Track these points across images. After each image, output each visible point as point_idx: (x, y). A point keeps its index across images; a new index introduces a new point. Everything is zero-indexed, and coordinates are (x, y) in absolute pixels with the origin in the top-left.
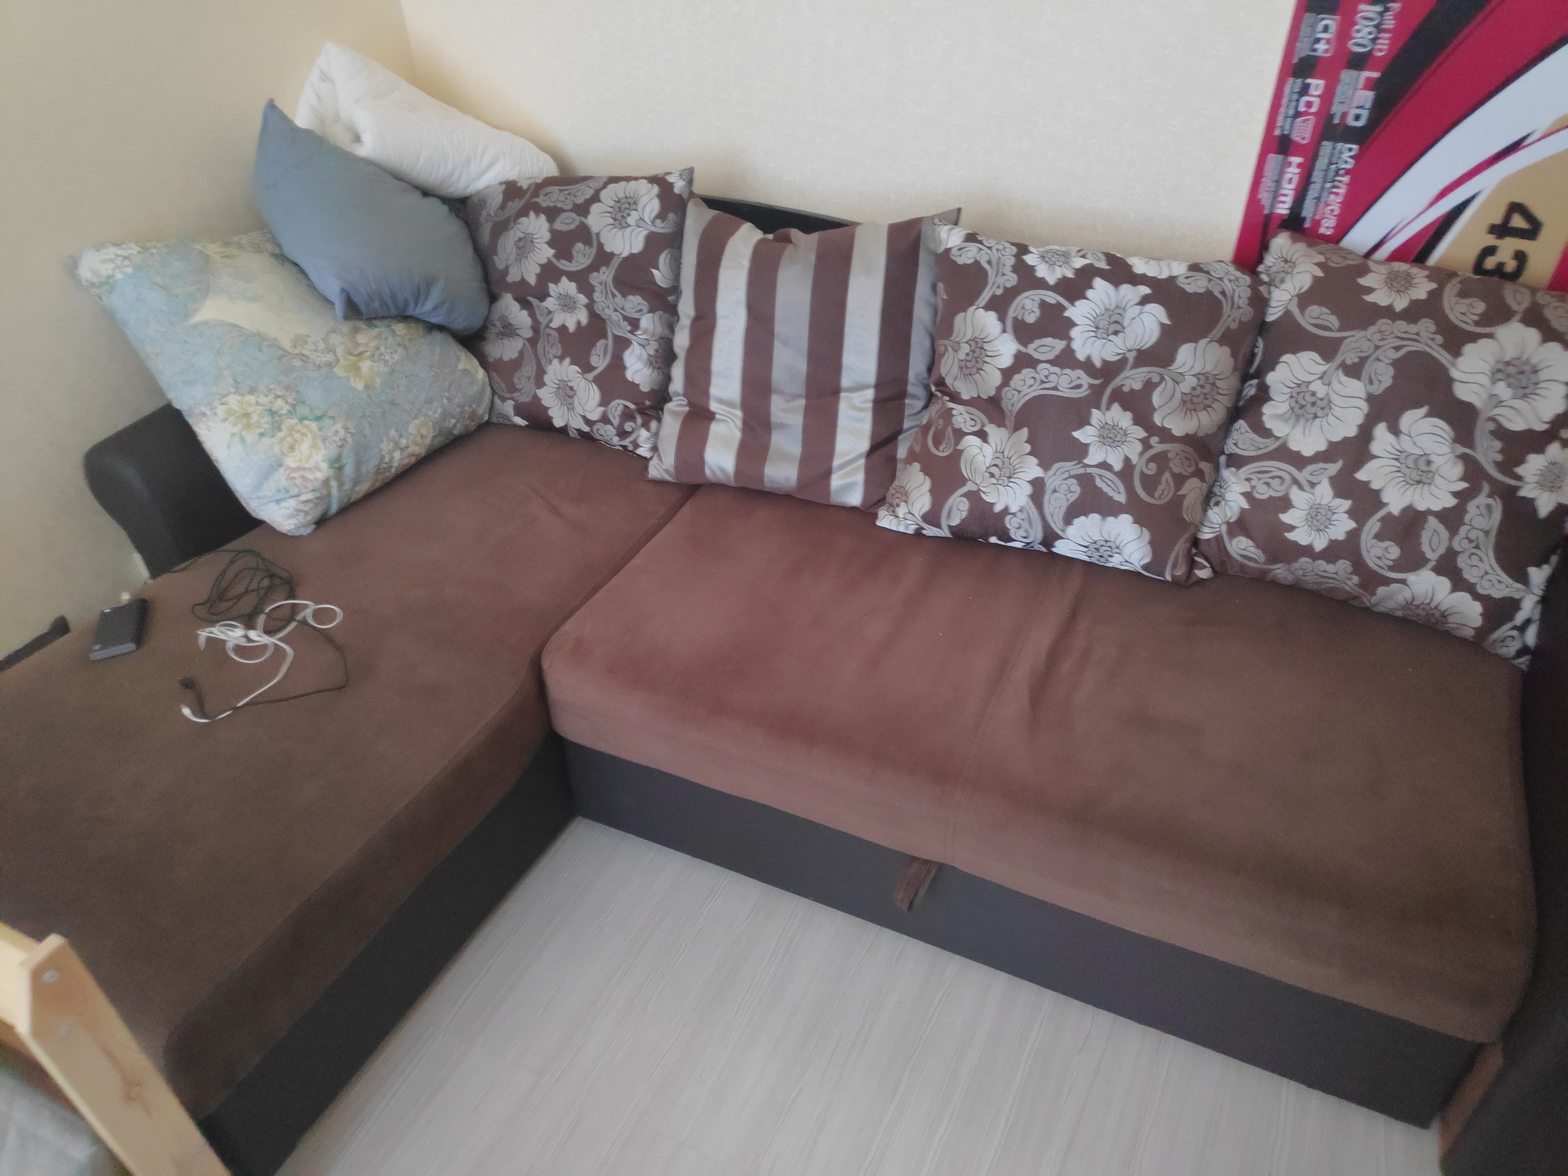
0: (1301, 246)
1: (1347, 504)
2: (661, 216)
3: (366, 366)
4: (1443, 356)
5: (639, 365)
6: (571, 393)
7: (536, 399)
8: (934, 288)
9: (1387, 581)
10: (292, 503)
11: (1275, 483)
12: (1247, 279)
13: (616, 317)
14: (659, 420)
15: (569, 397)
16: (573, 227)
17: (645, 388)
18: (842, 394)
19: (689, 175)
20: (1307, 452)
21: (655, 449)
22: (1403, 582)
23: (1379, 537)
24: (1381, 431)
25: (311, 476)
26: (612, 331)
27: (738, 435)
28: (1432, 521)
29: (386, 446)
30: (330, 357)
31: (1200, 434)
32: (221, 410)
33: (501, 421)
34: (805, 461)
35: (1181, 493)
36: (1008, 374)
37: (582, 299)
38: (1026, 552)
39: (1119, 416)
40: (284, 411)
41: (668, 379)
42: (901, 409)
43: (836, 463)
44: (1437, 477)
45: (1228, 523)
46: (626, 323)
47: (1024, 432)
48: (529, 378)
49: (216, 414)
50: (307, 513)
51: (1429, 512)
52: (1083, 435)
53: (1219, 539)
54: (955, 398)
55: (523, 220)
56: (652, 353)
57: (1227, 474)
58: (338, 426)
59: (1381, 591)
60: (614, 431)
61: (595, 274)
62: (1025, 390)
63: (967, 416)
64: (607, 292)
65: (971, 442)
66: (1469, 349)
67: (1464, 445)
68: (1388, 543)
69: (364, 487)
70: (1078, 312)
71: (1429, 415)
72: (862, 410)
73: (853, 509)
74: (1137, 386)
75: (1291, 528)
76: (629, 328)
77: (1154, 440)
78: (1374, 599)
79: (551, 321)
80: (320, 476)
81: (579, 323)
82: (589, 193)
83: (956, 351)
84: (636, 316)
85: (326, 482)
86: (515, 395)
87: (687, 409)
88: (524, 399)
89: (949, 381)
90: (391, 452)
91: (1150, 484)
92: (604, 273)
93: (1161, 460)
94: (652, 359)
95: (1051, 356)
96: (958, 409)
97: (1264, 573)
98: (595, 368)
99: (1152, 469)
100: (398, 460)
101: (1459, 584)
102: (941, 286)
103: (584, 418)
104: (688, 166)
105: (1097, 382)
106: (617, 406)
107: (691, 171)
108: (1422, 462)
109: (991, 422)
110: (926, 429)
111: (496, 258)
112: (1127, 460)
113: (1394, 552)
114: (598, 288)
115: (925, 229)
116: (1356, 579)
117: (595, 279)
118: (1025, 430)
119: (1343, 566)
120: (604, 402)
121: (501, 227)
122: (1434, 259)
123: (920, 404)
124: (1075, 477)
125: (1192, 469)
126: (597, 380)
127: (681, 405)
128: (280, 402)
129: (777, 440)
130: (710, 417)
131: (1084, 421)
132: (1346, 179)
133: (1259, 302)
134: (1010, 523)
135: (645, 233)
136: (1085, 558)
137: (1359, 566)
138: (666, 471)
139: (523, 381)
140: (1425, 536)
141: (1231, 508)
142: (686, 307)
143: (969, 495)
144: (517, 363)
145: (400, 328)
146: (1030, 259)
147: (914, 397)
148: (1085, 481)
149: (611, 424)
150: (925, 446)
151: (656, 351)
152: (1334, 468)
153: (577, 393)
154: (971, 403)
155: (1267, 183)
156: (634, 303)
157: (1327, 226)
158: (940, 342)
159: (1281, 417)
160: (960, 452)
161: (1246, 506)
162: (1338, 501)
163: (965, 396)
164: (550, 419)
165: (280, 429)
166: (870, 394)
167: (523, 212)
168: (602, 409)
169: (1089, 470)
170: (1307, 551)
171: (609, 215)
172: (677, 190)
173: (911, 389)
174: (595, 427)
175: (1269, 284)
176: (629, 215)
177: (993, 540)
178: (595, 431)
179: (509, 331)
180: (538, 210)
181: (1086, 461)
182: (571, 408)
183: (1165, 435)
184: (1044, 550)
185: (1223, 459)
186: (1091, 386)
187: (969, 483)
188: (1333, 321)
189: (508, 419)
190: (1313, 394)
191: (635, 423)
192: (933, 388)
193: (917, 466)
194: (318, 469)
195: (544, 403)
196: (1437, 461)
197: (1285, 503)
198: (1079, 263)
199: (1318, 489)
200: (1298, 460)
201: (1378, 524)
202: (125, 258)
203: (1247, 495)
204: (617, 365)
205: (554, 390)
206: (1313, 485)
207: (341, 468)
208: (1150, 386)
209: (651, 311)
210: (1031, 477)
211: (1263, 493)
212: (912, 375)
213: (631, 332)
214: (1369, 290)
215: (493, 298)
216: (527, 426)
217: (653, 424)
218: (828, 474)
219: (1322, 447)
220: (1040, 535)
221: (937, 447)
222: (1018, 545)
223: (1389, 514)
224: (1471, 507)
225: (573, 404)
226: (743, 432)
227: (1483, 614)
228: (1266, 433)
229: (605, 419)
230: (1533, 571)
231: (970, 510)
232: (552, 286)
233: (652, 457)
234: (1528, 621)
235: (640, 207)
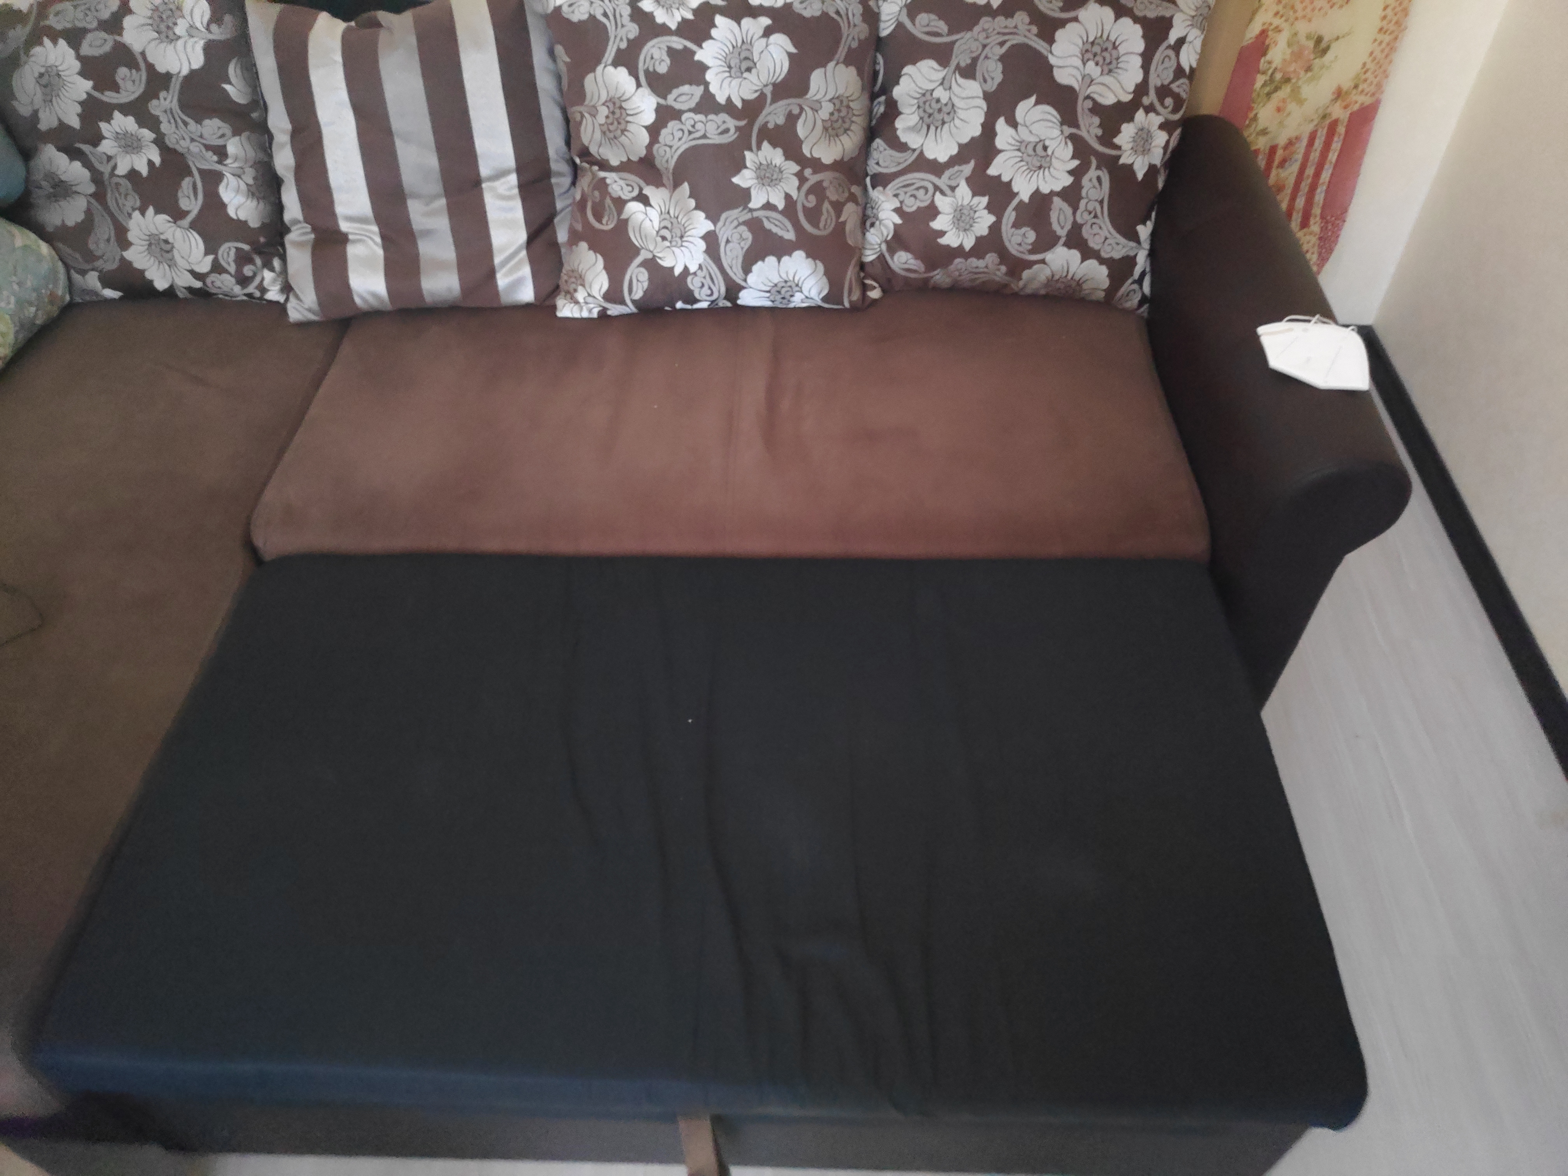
1: (985, 200)
2: (216, 19)
4: (1041, 46)
5: (240, 199)
6: (168, 247)
7: (126, 265)
8: (551, 55)
9: (1030, 264)
11: (920, 194)
13: (195, 148)
14: (283, 256)
15: (168, 252)
16: (107, 48)
17: (254, 223)
18: (484, 185)
20: (943, 158)
21: (287, 288)
22: (1043, 262)
23: (1016, 225)
24: (1001, 125)
26: (195, 164)
27: (380, 252)
28: (1057, 200)
31: (846, 160)
33: (87, 298)
34: (463, 265)
35: (842, 219)
36: (654, 131)
37: (147, 135)
38: (713, 310)
39: (772, 155)
41: (279, 208)
42: (549, 191)
43: (497, 260)
44: (1053, 160)
45: (887, 242)
46: (210, 153)
47: (686, 187)
48: (108, 240)
51: (1052, 193)
52: (744, 179)
53: (881, 258)
54: (604, 165)
55: (37, 50)
56: (251, 181)
57: (876, 194)
59: (1026, 274)
60: (233, 280)
61: (154, 102)
62: (676, 144)
63: (622, 183)
64: (176, 121)
65: (634, 208)
66: (1060, 35)
67: (1070, 126)
68: (1024, 230)
70: (706, 53)
71: (1037, 103)
72: (509, 198)
73: (527, 306)
74: (781, 120)
75: (942, 233)
76: (215, 158)
77: (808, 172)
78: (1021, 284)
79: (115, 167)
81: (150, 163)
83: (594, 116)
84: (220, 142)
86: (99, 263)
87: (313, 236)
88: (112, 266)
89: (593, 150)
91: (813, 215)
92: (165, 99)
93: (817, 190)
94: (253, 189)
95: (692, 104)
96: (611, 177)
97: (926, 281)
98: (187, 213)
99: (812, 201)
101: (1087, 253)
103: (193, 273)
105: (743, 123)
106: (228, 252)
108: (1039, 148)
109: (648, 184)
110: (581, 205)
111: (16, 103)
112: (788, 197)
113: (1031, 236)
114: (163, 118)
116: (1003, 269)
117: (156, 107)
118: (686, 185)
119: (991, 258)
120: (211, 249)
121: (11, 62)
123: (567, 181)
124: (745, 223)
125: (846, 195)
126: (193, 226)
127: (305, 233)
129: (425, 248)
130: (343, 239)
131: (740, 165)
133: (871, 17)
134: (693, 284)
135: (202, 43)
136: (768, 304)
137: (1004, 255)
138: (310, 310)
139: (102, 245)
140: (1054, 216)
141: (886, 227)
142: (279, 121)
143: (646, 264)
144: (87, 226)
147: (560, 174)
148: (755, 225)
149: (228, 273)
150: (586, 223)
151: (255, 179)
152: (968, 169)
153: (176, 245)
154: (626, 167)
156: (213, 127)
158: (575, 111)
159: (912, 129)
160: (626, 221)
161: (898, 221)
162: (977, 199)
163: (615, 162)
164: (150, 283)
166: (513, 179)
167: (34, 41)
168: (210, 258)
169: (755, 214)
170: (959, 252)
171: (150, 28)
173: (554, 166)
174: (208, 281)
176: (175, 24)
177: (679, 305)
178: (209, 285)
179: (62, 189)
180: (53, 35)
181: (751, 205)
182: (172, 264)
183: (816, 165)
184: (729, 304)
185: (868, 180)
186: (738, 129)
187: (643, 252)
188: (943, 26)
189: (96, 294)
190: (938, 101)
191: (255, 266)
192: (578, 161)
193: (584, 245)
195: (138, 265)
196: (1052, 145)
197: (932, 211)
199: (958, 192)
200: (936, 168)
201: (1014, 214)
203: (899, 211)
204: (214, 203)
205: (146, 247)
206: (953, 189)
208: (792, 119)
209: (236, 132)
210: (703, 232)
211: (911, 206)
212: (552, 152)
213: (220, 162)
215: (28, 154)
216: (121, 298)
217: (276, 263)
218: (491, 274)
219: (955, 151)
220: (723, 290)
221: (600, 221)
222: (704, 305)
223: (1021, 201)
224: (1085, 181)
225: (172, 259)
226: (385, 248)
227: (1109, 276)
228: (902, 147)
229: (217, 268)
230: (1140, 228)
231: (650, 279)
232: (103, 126)
233: (287, 300)
234: (1143, 274)
235: (186, 12)
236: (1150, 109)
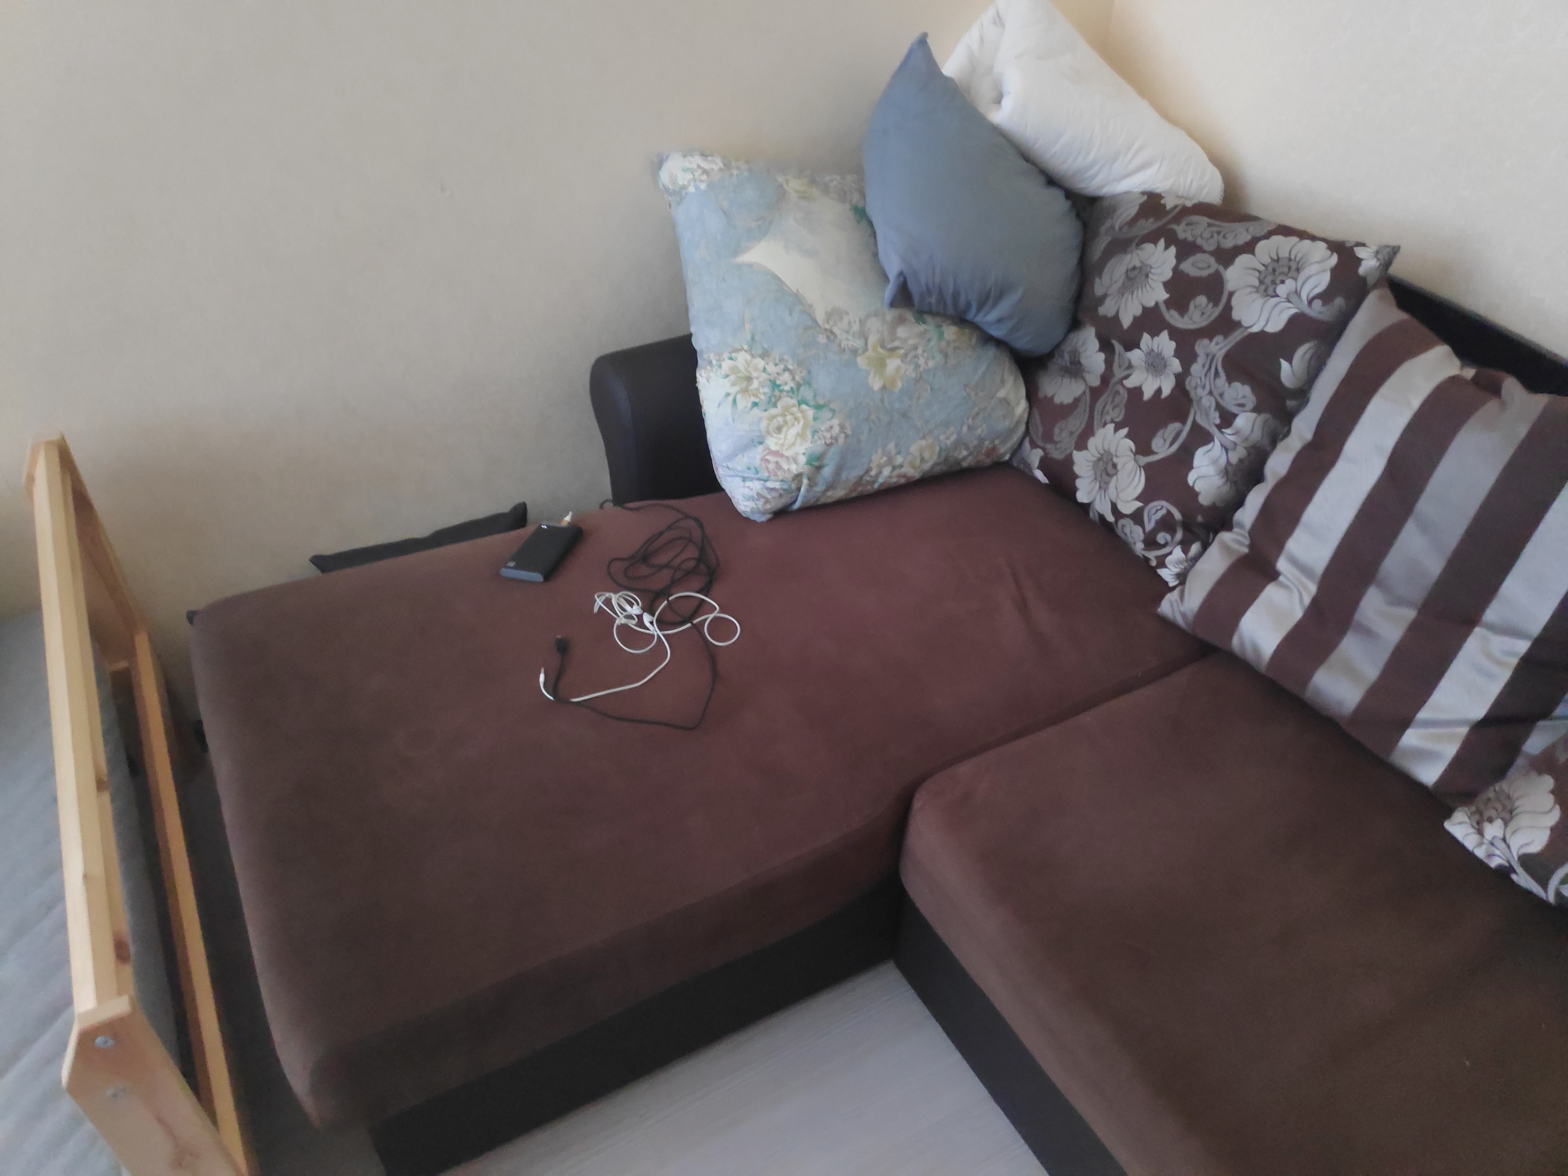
2: (1326, 296)
5: (1211, 471)
6: (1112, 471)
7: (1069, 461)
10: (757, 486)
13: (1208, 402)
14: (1205, 547)
15: (1108, 475)
16: (1205, 273)
17: (1204, 500)
18: (1478, 629)
19: (1390, 254)
21: (1182, 577)
25: (785, 467)
26: (1196, 415)
29: (877, 458)
30: (858, 343)
32: (727, 364)
33: (1022, 466)
34: (1378, 691)
37: (1176, 365)
40: (787, 388)
41: (1239, 502)
43: (1423, 714)
46: (1217, 414)
48: (1072, 433)
49: (720, 367)
50: (767, 501)
55: (1148, 247)
56: (1234, 459)
58: (835, 422)
60: (1142, 536)
61: (1206, 341)
64: (1210, 368)
69: (839, 493)
72: (1499, 663)
73: (1417, 785)
76: (1218, 421)
79: (1127, 377)
80: (794, 469)
81: (1159, 391)
82: (1243, 237)
84: (1235, 410)
85: (798, 477)
86: (1049, 446)
87: (1246, 550)
88: (1057, 455)
90: (881, 467)
92: (1217, 344)
94: (1230, 469)
98: (1153, 453)
100: (885, 476)
103: (1114, 506)
104: (1393, 242)
106: (1158, 509)
107: (1395, 251)
111: (1097, 280)
114: (1201, 360)
117: (1202, 347)
120: (1145, 497)
121: (1121, 246)
126: (1148, 469)
127: (1240, 543)
128: (787, 376)
129: (1350, 646)
135: (1294, 311)
138: (1184, 615)
139: (1065, 434)
142: (1305, 424)
144: (1066, 411)
145: (950, 332)
149: (1143, 527)
151: (1241, 461)
153: (1120, 474)
156: (1239, 393)
164: (1074, 490)
165: (775, 405)
166: (1522, 646)
167: (1152, 238)
168: (1139, 504)
171: (1257, 274)
172: (1362, 270)
174: (1122, 522)
176: (1283, 282)
178: (1120, 525)
179: (1075, 369)
180: (1171, 240)
182: (1104, 487)
189: (1031, 470)
191: (1173, 538)
193: (1548, 782)
194: (795, 461)
195: (1077, 469)
202: (706, 172)
204: (1183, 460)
205: (1094, 459)
207: (819, 468)
209: (1256, 410)
213: (1220, 427)
215: (1075, 325)
216: (1045, 485)
217: (1194, 548)
218: (1405, 723)
225: (1107, 483)
226: (1307, 614)
229: (1137, 517)
232: (1146, 337)
233: (1173, 588)
235: (1302, 277)
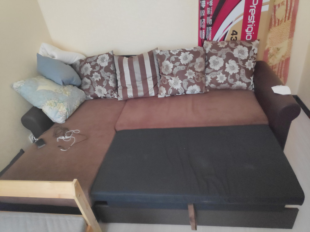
0: (208, 42)
1: (225, 75)
2: (110, 59)
3: (67, 92)
4: (231, 52)
5: (112, 83)
8: (157, 60)
9: (233, 84)
10: (61, 118)
11: (214, 75)
12: (202, 48)
13: (106, 77)
16: (95, 64)
17: (113, 87)
18: (147, 79)
19: (112, 52)
20: (217, 70)
22: (235, 84)
23: (230, 78)
24: (226, 64)
25: (64, 112)
26: (106, 79)
27: (132, 89)
28: (237, 74)
29: (73, 105)
30: (61, 92)
31: (202, 71)
32: (46, 104)
33: (88, 99)
34: (144, 91)
35: (202, 80)
36: (173, 69)
37: (99, 75)
38: (182, 95)
39: (190, 71)
40: (57, 102)
41: (117, 84)
42: (157, 79)
43: (149, 90)
44: (235, 68)
45: (209, 83)
48: (92, 90)
50: (64, 119)
51: (236, 73)
52: (186, 75)
53: (209, 85)
54: (165, 75)
55: (85, 65)
57: (207, 76)
58: (66, 103)
59: (233, 86)
60: (110, 95)
61: (101, 70)
62: (176, 70)
63: (168, 77)
65: (170, 81)
66: (234, 50)
67: (237, 63)
68: (232, 79)
69: (72, 113)
70: (180, 58)
71: (232, 60)
72: (151, 81)
73: (154, 96)
74: (192, 66)
75: (218, 81)
77: (196, 73)
79: (94, 80)
81: (99, 79)
82: (96, 58)
83: (163, 68)
84: (109, 76)
85: (66, 112)
86: (90, 94)
87: (122, 88)
88: (92, 94)
89: (163, 73)
90: (74, 106)
91: (198, 79)
93: (198, 75)
94: (114, 82)
95: (178, 65)
96: (166, 76)
97: (216, 88)
99: (197, 77)
100: (75, 108)
101: (242, 82)
102: (159, 59)
103: (104, 94)
104: (112, 50)
106: (109, 91)
108: (233, 67)
109: (172, 77)
110: (162, 81)
111: (81, 72)
112: (193, 77)
114: (102, 73)
115: (154, 52)
116: (229, 85)
117: (101, 71)
118: (178, 76)
119: (227, 84)
121: (81, 67)
122: (225, 40)
123: (159, 78)
125: (202, 76)
126: (105, 87)
128: (56, 101)
129: (139, 89)
130: (126, 88)
131: (186, 73)
132: (211, 32)
133: (205, 51)
134: (179, 91)
135: (108, 62)
136: (191, 93)
137: (229, 83)
138: (121, 99)
140: (236, 77)
141: (209, 81)
142: (118, 72)
143: (172, 88)
144: (89, 89)
145: (70, 86)
146: (171, 52)
148: (188, 81)
150: (162, 83)
151: (114, 80)
152: (222, 71)
153: (102, 90)
154: (168, 75)
155: (201, 35)
156: (108, 74)
157: (210, 39)
158: (161, 68)
159: (213, 66)
160: (169, 82)
161: (211, 80)
162: (223, 75)
163: (167, 74)
164: (98, 96)
165: (57, 105)
166: (152, 78)
167: (85, 63)
168: (107, 92)
170: (221, 83)
171: (101, 61)
172: (111, 54)
173: (157, 76)
174: (106, 95)
175: (206, 48)
176: (104, 60)
177: (177, 94)
179: (86, 83)
180: (87, 63)
181: (188, 78)
182: (101, 93)
183: (198, 72)
184: (185, 94)
185: (206, 74)
186: (185, 68)
188: (216, 51)
189: (90, 98)
190: (216, 61)
191: (113, 93)
192: (161, 75)
193: (162, 87)
195: (96, 94)
196: (235, 66)
197: (216, 77)
198: (178, 51)
199: (220, 74)
200: (217, 71)
202: (22, 83)
203: (211, 78)
204: (108, 84)
205: (98, 91)
206: (219, 74)
207: (68, 110)
208: (193, 66)
209: (112, 74)
210: (180, 83)
211: (213, 77)
212: (157, 74)
213: (109, 78)
214: (219, 45)
215: (81, 79)
216: (93, 99)
217: (116, 92)
218: (148, 92)
219: (219, 68)
220: (184, 91)
221: (164, 83)
222: (181, 94)
223: (231, 75)
224: (241, 71)
225: (102, 92)
226: (133, 89)
227: (247, 85)
228: (211, 69)
229: (108, 93)
230: (251, 77)
231: (172, 91)
232: (93, 74)
233: (118, 97)
234: (252, 85)
235: (106, 58)
236: (250, 60)
